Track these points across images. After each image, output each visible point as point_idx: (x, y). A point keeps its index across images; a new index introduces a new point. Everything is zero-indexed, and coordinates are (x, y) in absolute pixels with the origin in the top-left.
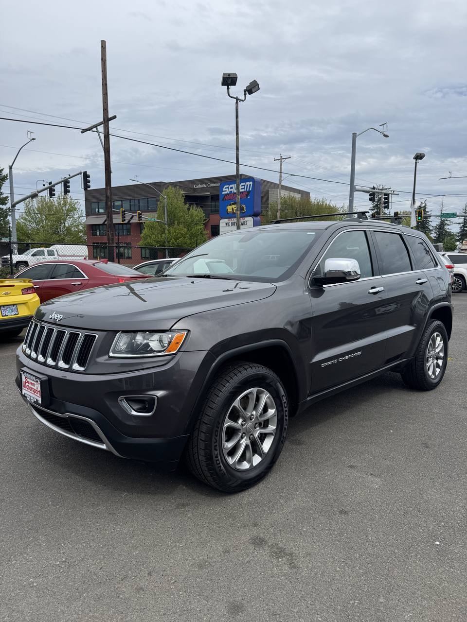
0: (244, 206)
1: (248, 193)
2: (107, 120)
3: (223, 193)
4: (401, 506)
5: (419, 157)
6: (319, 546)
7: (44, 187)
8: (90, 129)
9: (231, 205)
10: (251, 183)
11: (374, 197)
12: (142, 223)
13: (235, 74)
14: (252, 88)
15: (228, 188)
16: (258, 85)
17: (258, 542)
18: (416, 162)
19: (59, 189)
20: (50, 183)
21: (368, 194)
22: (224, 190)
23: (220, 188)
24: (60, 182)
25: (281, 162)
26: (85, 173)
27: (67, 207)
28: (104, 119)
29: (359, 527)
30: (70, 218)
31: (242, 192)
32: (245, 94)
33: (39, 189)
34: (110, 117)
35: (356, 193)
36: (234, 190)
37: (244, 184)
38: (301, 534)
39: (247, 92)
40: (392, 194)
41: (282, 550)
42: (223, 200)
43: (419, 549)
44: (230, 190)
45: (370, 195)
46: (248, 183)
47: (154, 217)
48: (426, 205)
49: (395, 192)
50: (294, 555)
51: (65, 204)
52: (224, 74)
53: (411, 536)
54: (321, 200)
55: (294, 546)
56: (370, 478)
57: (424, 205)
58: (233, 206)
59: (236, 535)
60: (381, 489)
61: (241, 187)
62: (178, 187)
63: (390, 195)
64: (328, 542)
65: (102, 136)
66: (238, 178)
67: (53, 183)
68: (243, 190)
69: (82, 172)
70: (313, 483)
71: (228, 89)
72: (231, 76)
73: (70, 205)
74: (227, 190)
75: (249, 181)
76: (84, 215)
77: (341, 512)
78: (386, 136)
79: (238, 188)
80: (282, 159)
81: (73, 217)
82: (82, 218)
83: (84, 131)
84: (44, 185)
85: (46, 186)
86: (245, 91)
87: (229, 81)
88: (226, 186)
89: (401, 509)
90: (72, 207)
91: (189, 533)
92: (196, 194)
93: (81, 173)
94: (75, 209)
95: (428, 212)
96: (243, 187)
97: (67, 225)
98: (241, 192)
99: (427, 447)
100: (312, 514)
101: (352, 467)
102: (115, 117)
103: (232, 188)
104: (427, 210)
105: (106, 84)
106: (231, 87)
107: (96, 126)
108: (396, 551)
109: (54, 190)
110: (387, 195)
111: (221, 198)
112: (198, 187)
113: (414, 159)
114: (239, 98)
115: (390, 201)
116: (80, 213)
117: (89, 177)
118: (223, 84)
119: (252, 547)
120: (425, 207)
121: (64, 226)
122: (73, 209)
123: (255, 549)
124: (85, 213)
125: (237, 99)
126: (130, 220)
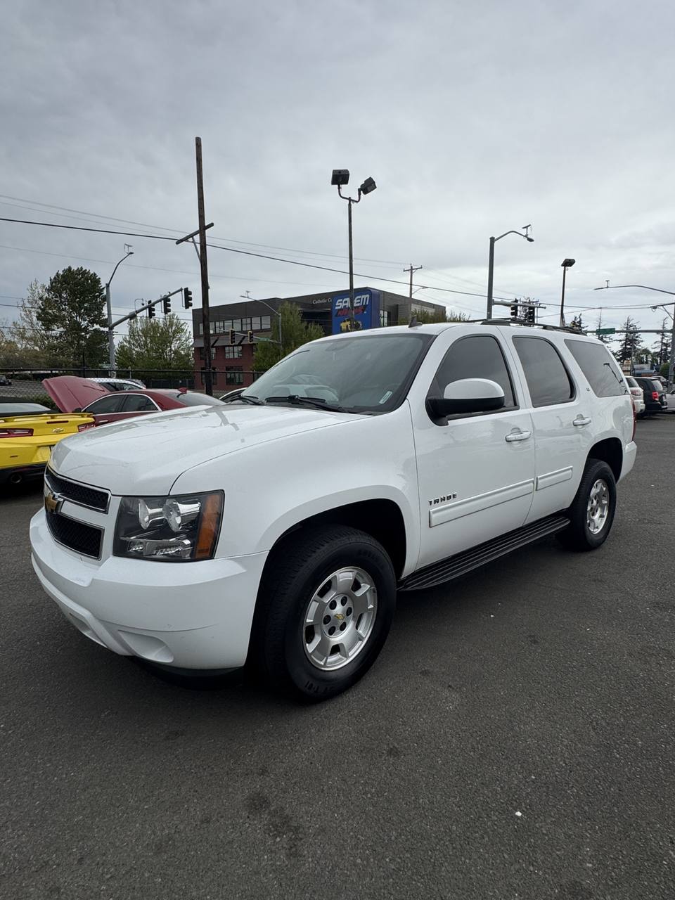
0: (359, 322)
1: (365, 307)
2: (203, 228)
3: (337, 308)
4: (478, 743)
5: (568, 263)
6: (342, 816)
7: (143, 307)
8: (186, 239)
9: (345, 321)
10: (368, 296)
11: (517, 311)
12: (255, 344)
13: (347, 171)
14: (368, 186)
15: (342, 302)
16: (374, 182)
17: (257, 804)
18: (565, 270)
19: (159, 309)
20: (150, 302)
21: (510, 308)
22: (337, 304)
23: (332, 305)
24: (160, 301)
25: (412, 273)
26: (186, 290)
27: (174, 328)
28: (200, 228)
29: (409, 780)
30: (177, 340)
31: (358, 307)
32: (360, 194)
33: (138, 309)
34: (206, 225)
35: (494, 307)
36: (348, 305)
37: (359, 297)
38: (323, 791)
39: (362, 192)
40: (538, 307)
41: (286, 820)
42: (336, 316)
43: (489, 823)
44: (344, 305)
45: (512, 309)
46: (364, 296)
47: (268, 337)
48: (581, 320)
49: (541, 305)
50: (301, 830)
51: (171, 325)
52: (334, 171)
53: (482, 799)
54: (458, 316)
55: (307, 813)
56: (446, 693)
57: (578, 320)
58: (348, 323)
59: (230, 790)
60: (456, 711)
61: (355, 301)
62: (294, 303)
63: (536, 309)
64: (358, 806)
65: (198, 246)
66: (352, 293)
67: (152, 302)
68: (358, 304)
69: (183, 288)
70: (365, 700)
71: (339, 188)
72: (342, 173)
73: (177, 325)
74: (340, 304)
75: (365, 294)
76: (192, 337)
77: (390, 752)
78: (530, 240)
79: (352, 302)
80: (412, 269)
81: (179, 339)
82: (190, 340)
83: (179, 242)
84: (143, 304)
85: (145, 305)
86: (359, 190)
87: (340, 178)
88: (339, 301)
89: (478, 748)
90: (178, 329)
91: (165, 785)
92: (315, 310)
93: (181, 290)
94: (183, 330)
95: (583, 328)
96: (359, 301)
97: (173, 349)
98: (356, 307)
99: (535, 642)
100: (349, 753)
101: (425, 673)
102: (212, 225)
103: (346, 302)
104: (582, 325)
105: (202, 188)
106: (342, 186)
107: (192, 236)
108: (454, 828)
109: (154, 310)
110: (533, 308)
111: (334, 314)
112: (317, 302)
113: (562, 265)
114: (352, 198)
115: (536, 315)
116: (187, 335)
117: (190, 293)
118: (334, 182)
119: (245, 814)
120: (580, 322)
121: (171, 350)
122: (180, 330)
123: (248, 817)
124: (192, 335)
125: (350, 199)
126: (241, 341)
